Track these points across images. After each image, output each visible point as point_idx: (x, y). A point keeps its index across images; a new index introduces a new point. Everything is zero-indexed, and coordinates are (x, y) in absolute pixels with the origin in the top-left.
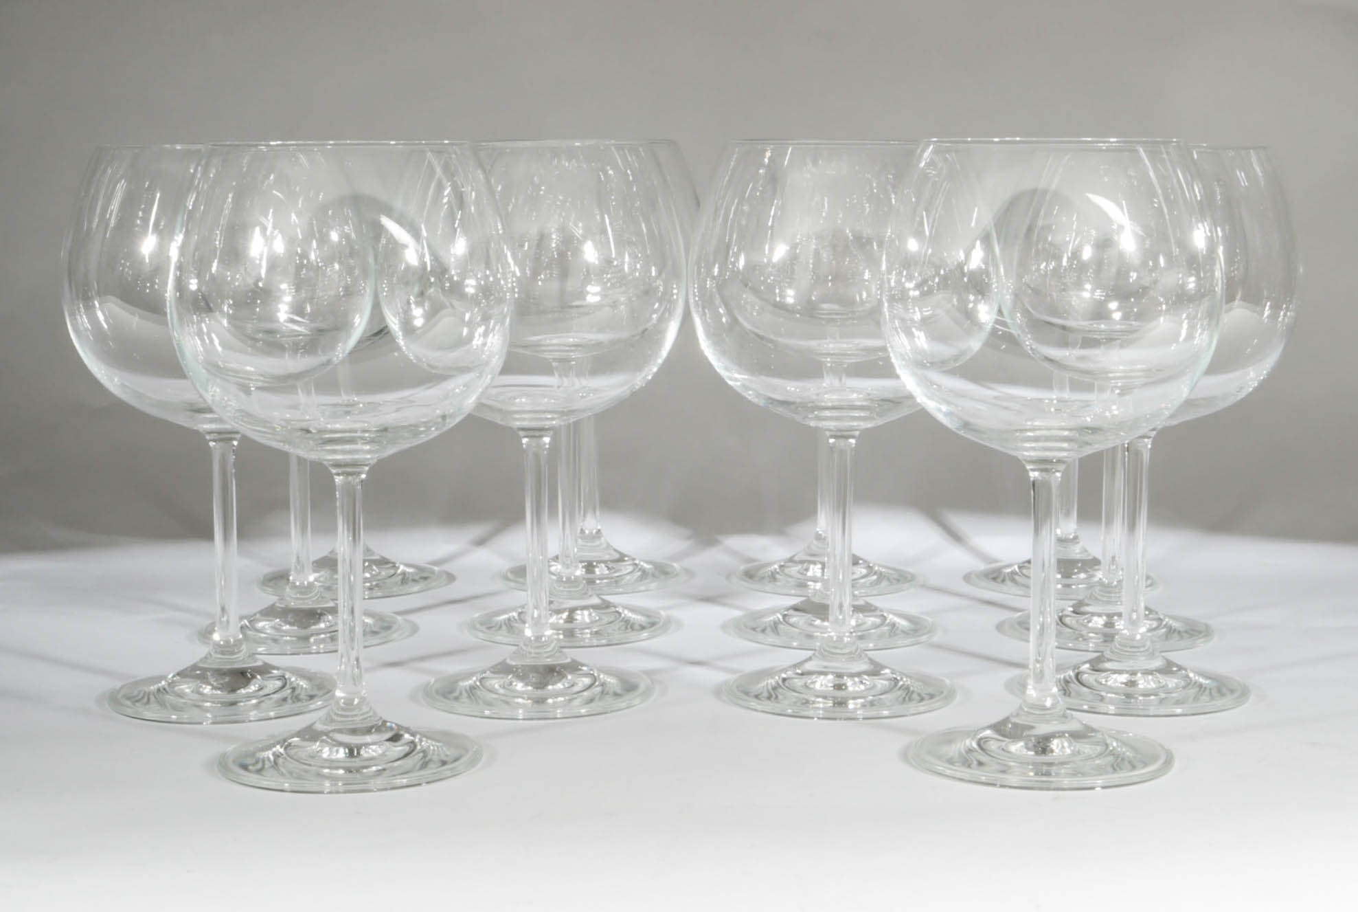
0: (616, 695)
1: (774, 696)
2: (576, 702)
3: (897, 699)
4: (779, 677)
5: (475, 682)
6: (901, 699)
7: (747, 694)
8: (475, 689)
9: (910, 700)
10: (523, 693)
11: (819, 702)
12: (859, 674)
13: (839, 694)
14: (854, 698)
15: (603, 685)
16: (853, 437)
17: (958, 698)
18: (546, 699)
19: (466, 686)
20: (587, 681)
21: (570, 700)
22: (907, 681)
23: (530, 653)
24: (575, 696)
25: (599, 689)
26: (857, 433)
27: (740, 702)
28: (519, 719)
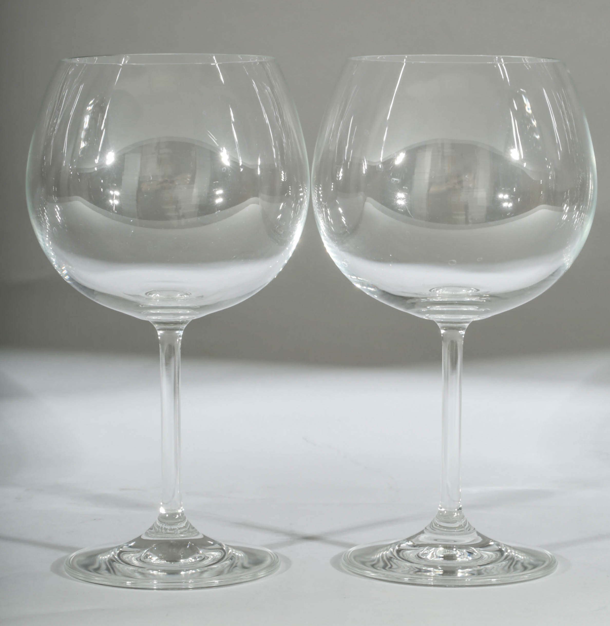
0: (244, 567)
1: (389, 566)
2: (205, 575)
3: (503, 569)
4: (394, 549)
5: (113, 556)
6: (506, 568)
7: (363, 563)
8: (114, 561)
9: (515, 569)
10: (158, 565)
11: (430, 571)
12: (466, 546)
13: (449, 563)
14: (464, 568)
15: (232, 558)
16: (463, 329)
17: (559, 568)
18: (180, 571)
19: (106, 559)
20: (217, 554)
21: (202, 572)
22: (511, 552)
23: (166, 529)
24: (206, 568)
25: (228, 562)
26: (467, 325)
27: (359, 571)
28: (153, 589)
